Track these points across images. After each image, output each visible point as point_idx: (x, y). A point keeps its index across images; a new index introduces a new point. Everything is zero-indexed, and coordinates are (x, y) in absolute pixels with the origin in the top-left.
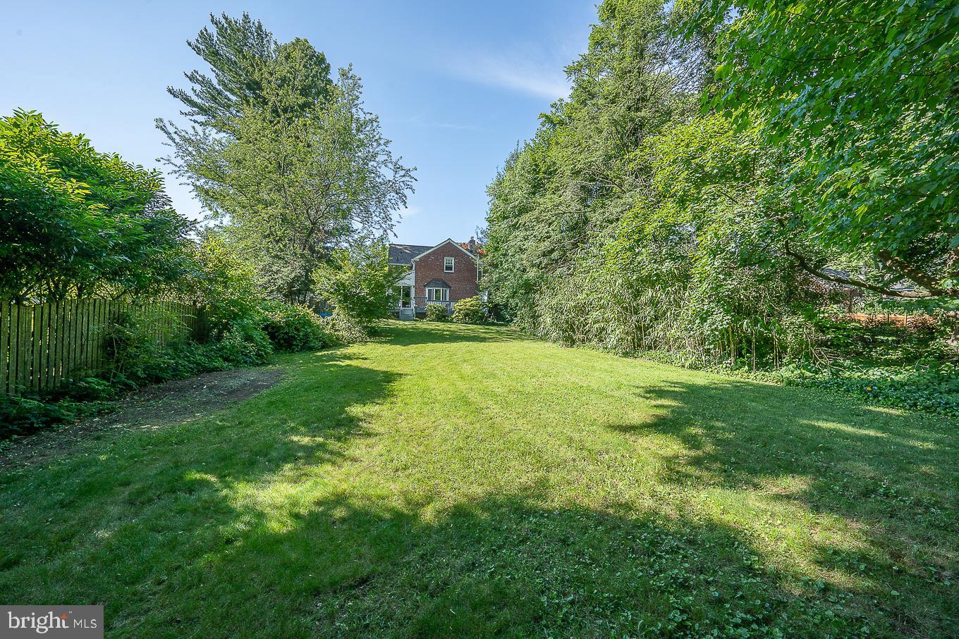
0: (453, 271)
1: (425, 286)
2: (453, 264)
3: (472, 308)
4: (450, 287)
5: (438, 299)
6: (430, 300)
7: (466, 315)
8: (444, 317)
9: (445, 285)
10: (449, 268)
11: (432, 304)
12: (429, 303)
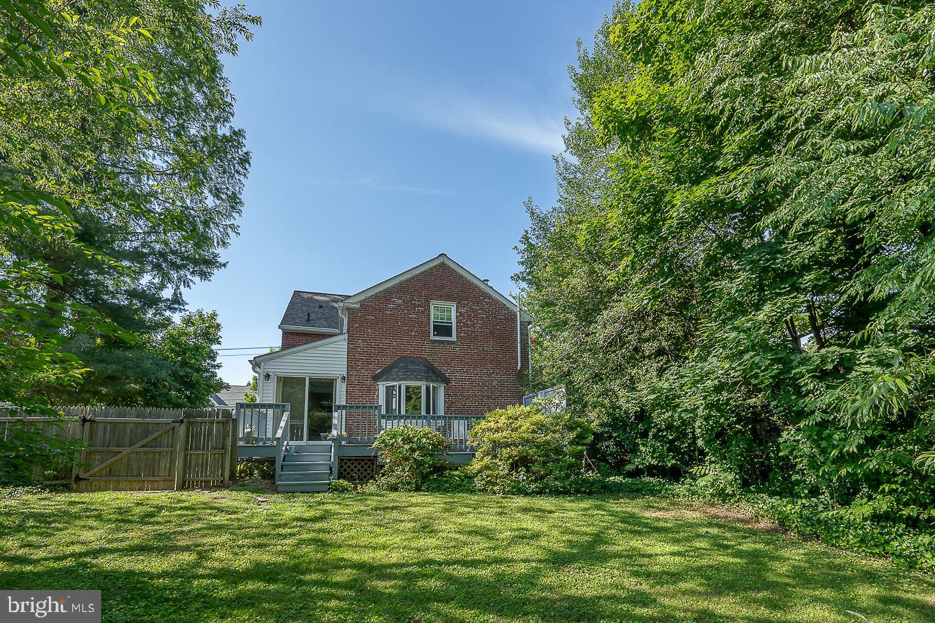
0: (454, 338)
1: (376, 378)
2: (454, 320)
3: (541, 438)
4: (446, 381)
5: (414, 413)
6: (390, 415)
7: (521, 462)
8: (439, 469)
9: (433, 373)
10: (443, 330)
11: (397, 426)
12: (390, 426)
